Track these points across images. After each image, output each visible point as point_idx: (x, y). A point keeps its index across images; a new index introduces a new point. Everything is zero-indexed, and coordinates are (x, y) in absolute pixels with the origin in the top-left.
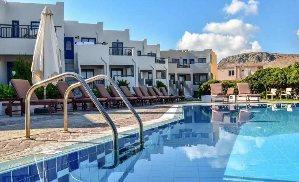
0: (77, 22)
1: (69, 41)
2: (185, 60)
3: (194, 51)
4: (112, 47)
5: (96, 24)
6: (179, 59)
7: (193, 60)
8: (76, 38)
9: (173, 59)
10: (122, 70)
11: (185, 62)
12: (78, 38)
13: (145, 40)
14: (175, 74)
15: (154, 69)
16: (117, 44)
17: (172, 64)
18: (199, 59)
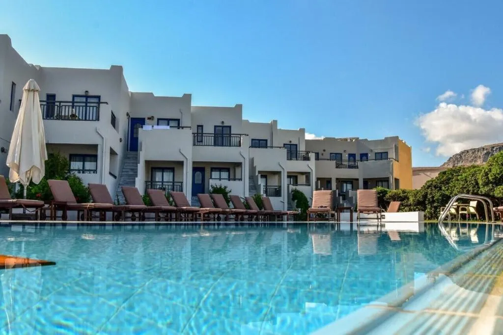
0: (151, 94)
1: (136, 123)
2: (352, 156)
3: (369, 140)
4: (213, 132)
5: (180, 98)
6: (341, 154)
7: (366, 155)
8: (149, 119)
9: (331, 154)
10: (228, 170)
11: (352, 158)
12: (153, 119)
13: (275, 122)
14: (331, 178)
15: (283, 169)
16: (221, 128)
17: (329, 161)
18: (376, 153)
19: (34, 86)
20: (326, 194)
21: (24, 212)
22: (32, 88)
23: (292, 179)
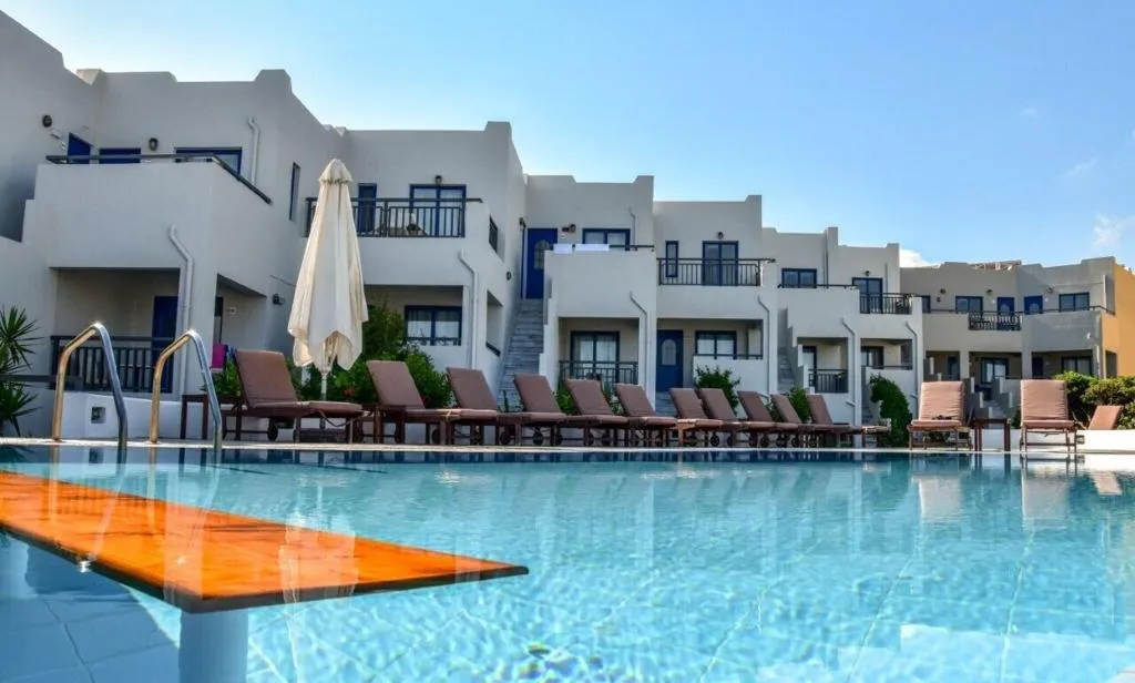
0: (570, 178)
1: (539, 239)
2: (1006, 303)
3: (1044, 266)
4: (700, 256)
5: (629, 184)
6: (981, 298)
7: (1038, 300)
8: (565, 230)
9: (957, 297)
10: (732, 335)
11: (1005, 307)
12: (573, 231)
13: (833, 231)
14: (958, 353)
15: (853, 334)
16: (716, 247)
17: (954, 315)
18: (1060, 296)
19: (341, 174)
20: (949, 389)
21: (322, 427)
22: (337, 176)
23: (870, 354)
